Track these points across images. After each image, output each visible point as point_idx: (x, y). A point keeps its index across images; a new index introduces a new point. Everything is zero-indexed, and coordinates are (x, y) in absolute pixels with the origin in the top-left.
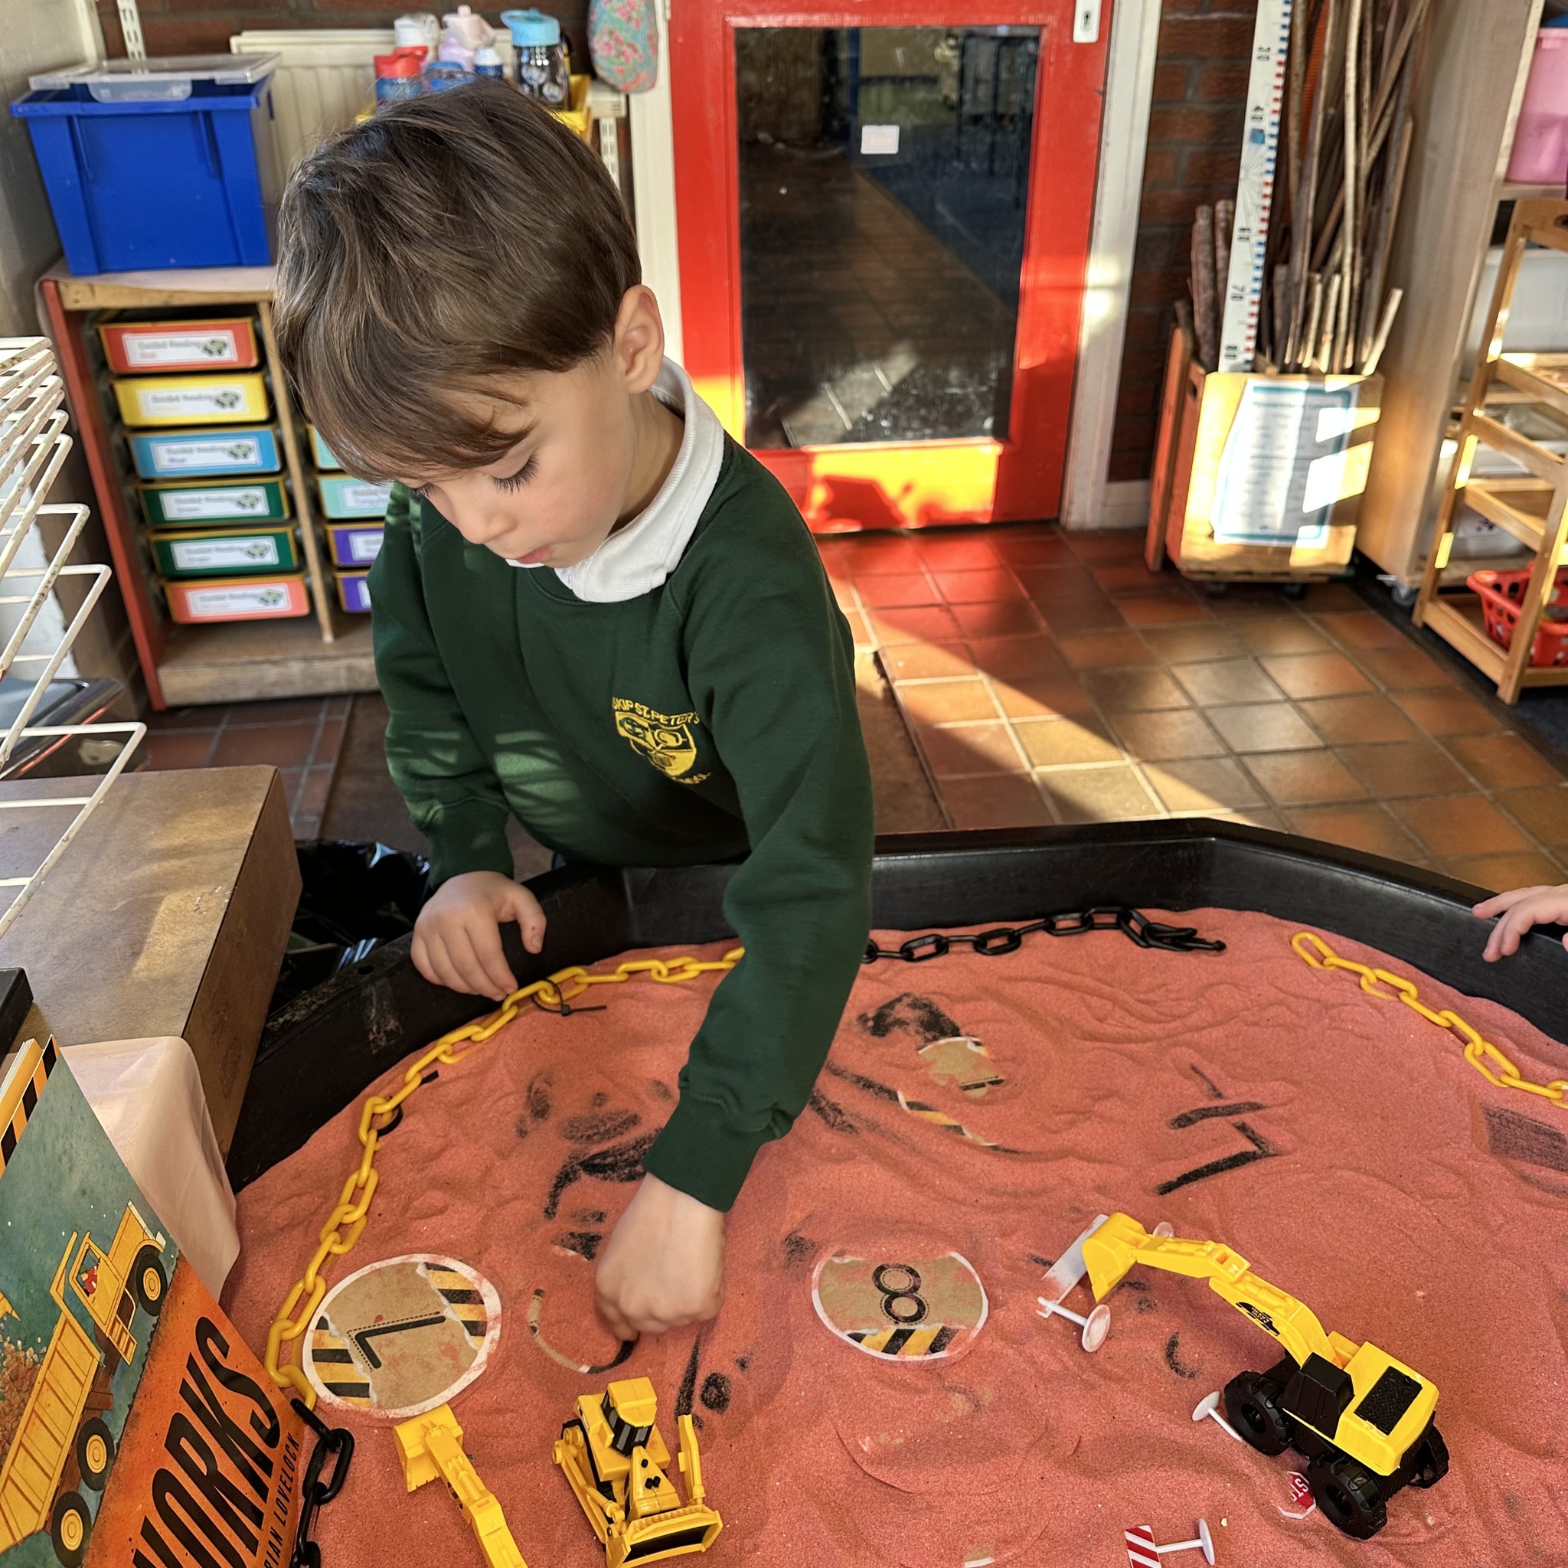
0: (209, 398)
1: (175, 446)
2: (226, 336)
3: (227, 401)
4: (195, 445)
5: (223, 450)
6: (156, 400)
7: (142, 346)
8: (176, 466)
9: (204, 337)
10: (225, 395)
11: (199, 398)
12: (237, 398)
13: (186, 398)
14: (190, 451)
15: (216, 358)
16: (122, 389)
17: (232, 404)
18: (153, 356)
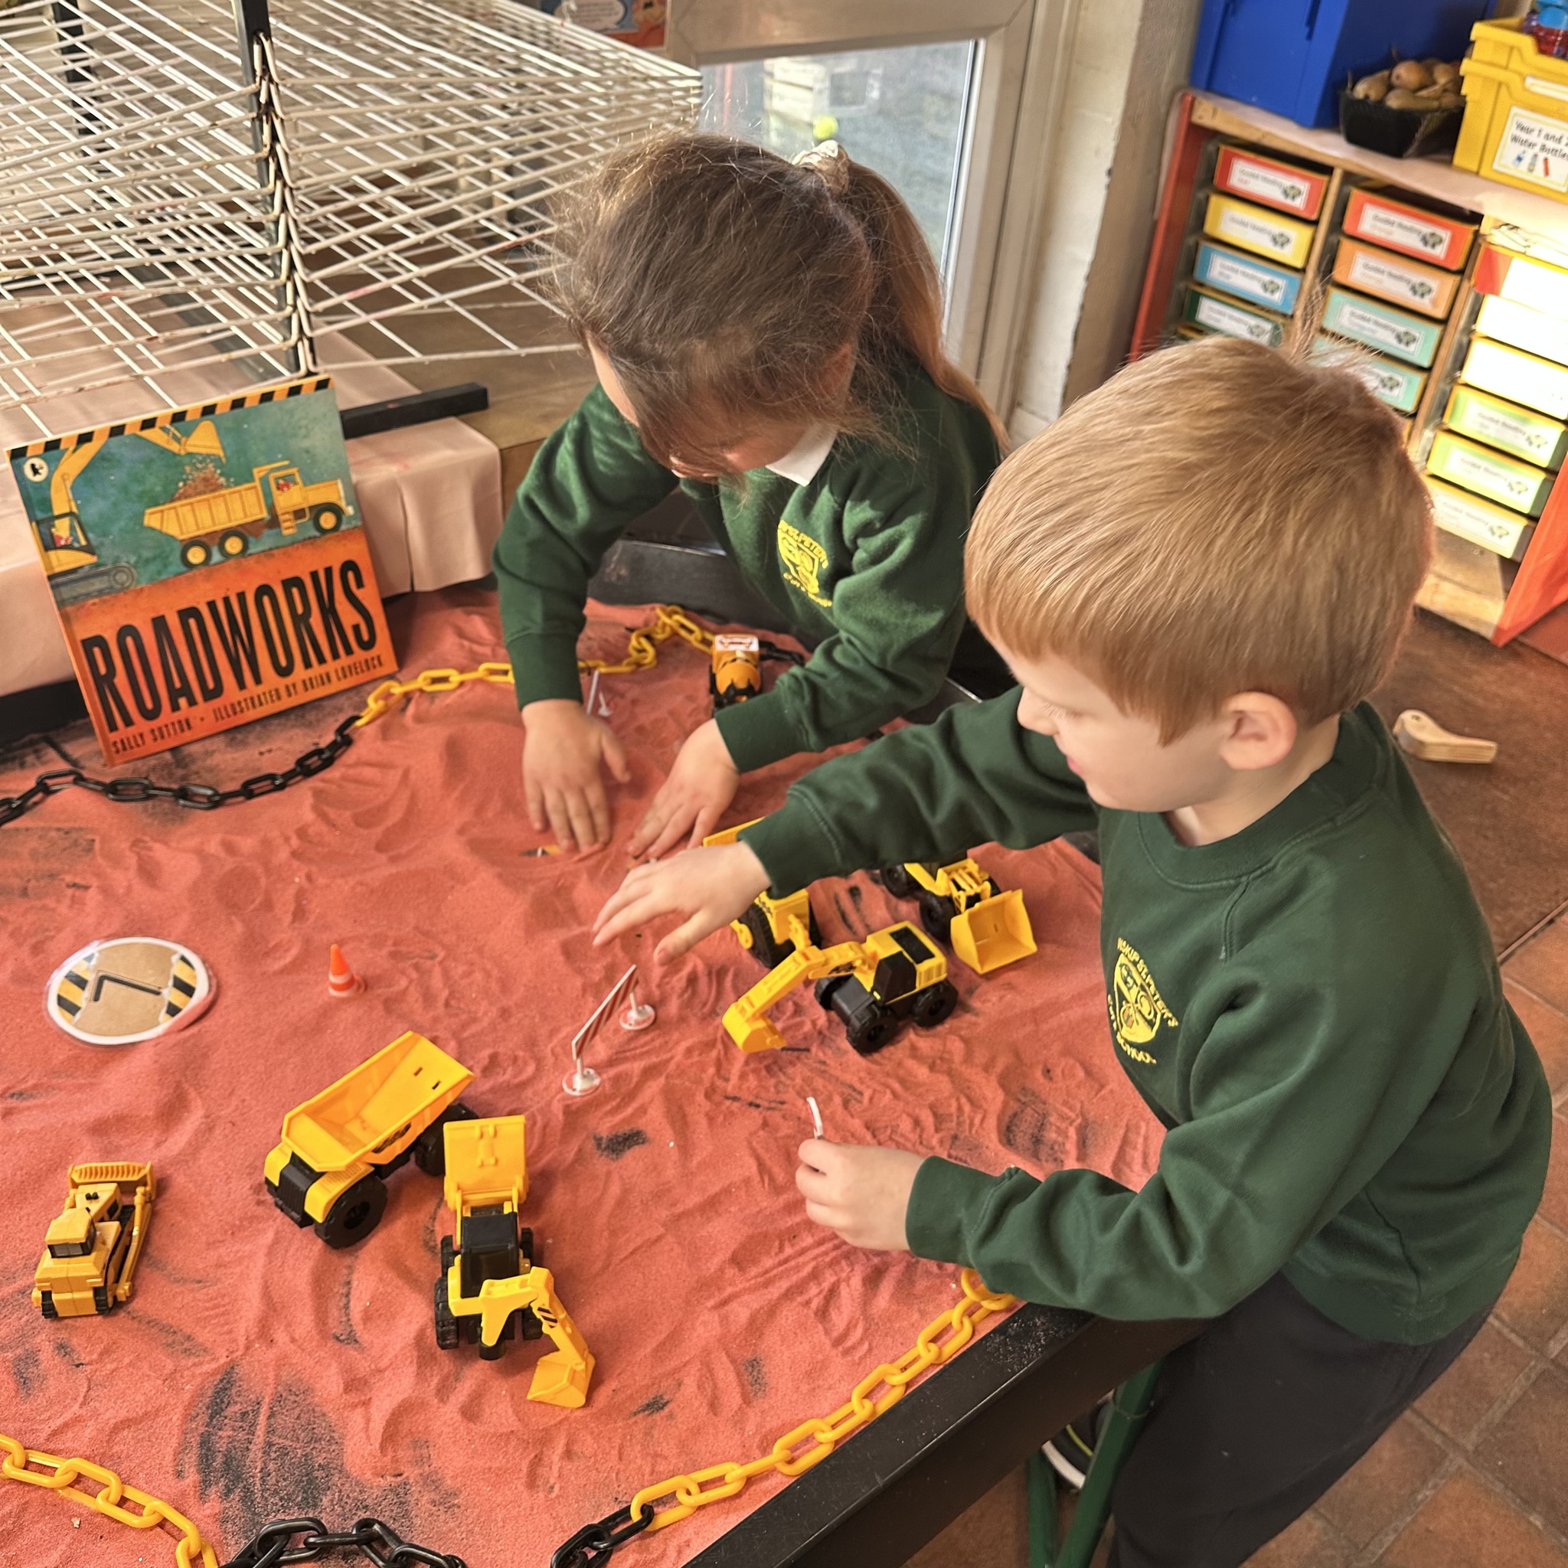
0: (1269, 233)
1: (1229, 263)
2: (1303, 186)
3: (1281, 241)
4: (1241, 268)
5: (1259, 280)
6: (1234, 220)
7: (1242, 172)
8: (1222, 279)
9: (1287, 181)
10: (1282, 235)
11: (1261, 230)
12: (1288, 241)
13: (1255, 228)
14: (1236, 271)
15: (1289, 202)
16: (1215, 201)
17: (1282, 245)
18: (1246, 182)
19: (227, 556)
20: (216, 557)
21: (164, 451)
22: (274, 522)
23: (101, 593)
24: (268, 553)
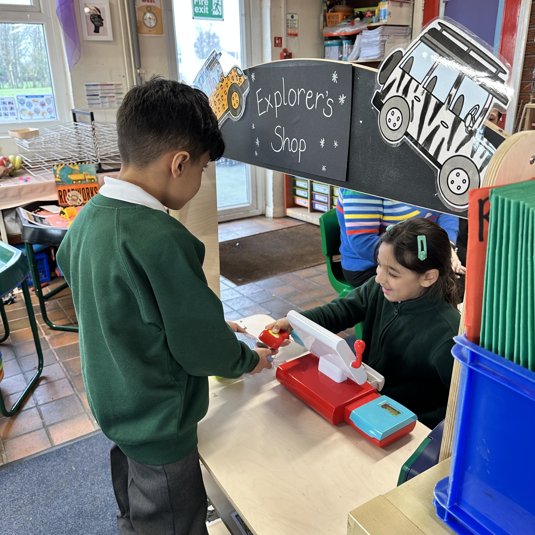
19: (78, 183)
20: (77, 183)
21: (71, 168)
22: (85, 180)
23: (61, 185)
24: (84, 184)
